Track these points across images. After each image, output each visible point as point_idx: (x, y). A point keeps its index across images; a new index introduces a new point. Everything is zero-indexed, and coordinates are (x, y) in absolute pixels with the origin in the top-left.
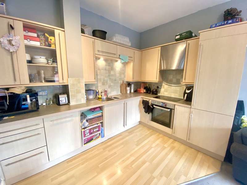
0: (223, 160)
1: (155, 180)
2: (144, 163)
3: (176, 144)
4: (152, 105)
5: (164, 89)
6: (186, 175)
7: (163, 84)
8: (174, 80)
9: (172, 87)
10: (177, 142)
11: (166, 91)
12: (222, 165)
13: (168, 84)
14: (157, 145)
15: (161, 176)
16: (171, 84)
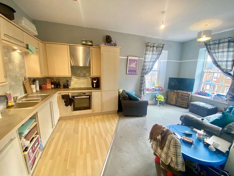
0: (117, 112)
1: (107, 139)
2: (93, 138)
3: (97, 117)
4: (73, 97)
5: (74, 82)
6: (113, 126)
7: (73, 78)
8: (82, 74)
9: (81, 80)
10: (96, 116)
11: (76, 83)
12: (118, 114)
13: (77, 78)
14: (89, 125)
15: (107, 135)
16: (80, 77)
